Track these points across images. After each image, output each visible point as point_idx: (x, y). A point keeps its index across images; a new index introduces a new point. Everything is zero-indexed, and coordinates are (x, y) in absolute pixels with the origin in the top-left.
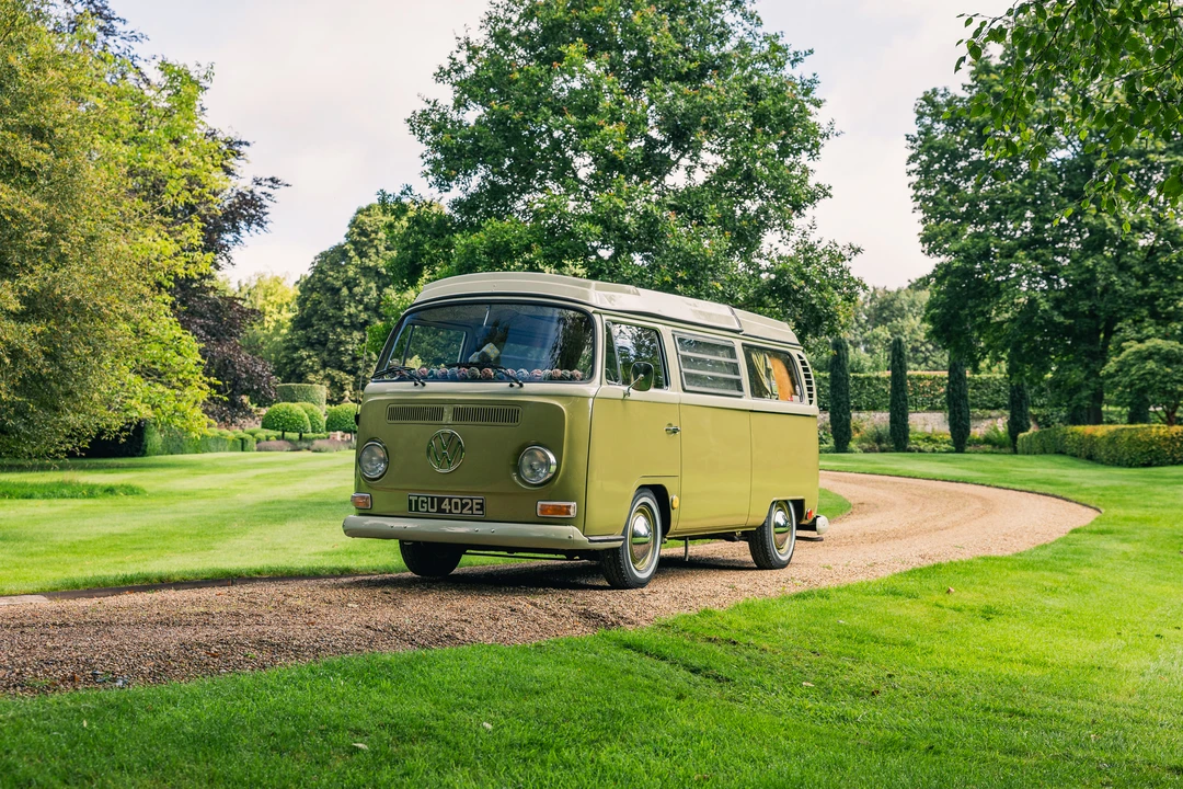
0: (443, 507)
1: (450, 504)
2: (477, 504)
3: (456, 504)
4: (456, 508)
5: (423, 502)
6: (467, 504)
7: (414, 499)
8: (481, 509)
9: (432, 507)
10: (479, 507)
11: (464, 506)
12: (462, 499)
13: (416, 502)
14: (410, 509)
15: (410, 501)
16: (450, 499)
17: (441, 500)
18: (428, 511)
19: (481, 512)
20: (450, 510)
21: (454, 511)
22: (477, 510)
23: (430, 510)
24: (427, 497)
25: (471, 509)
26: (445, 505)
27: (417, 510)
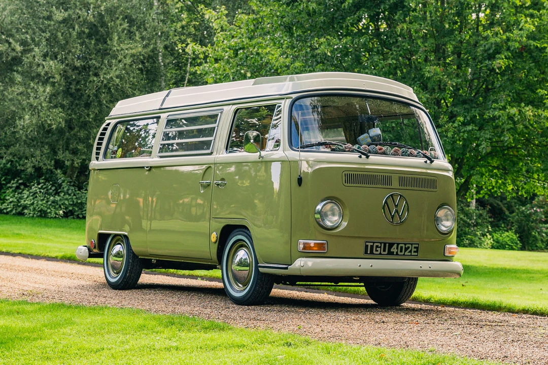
0: (392, 250)
1: (397, 248)
2: (415, 248)
3: (402, 247)
4: (401, 251)
5: (377, 247)
6: (409, 247)
7: (370, 244)
8: (417, 252)
9: (384, 251)
10: (415, 250)
11: (406, 249)
12: (405, 244)
13: (372, 247)
14: (366, 253)
15: (367, 246)
16: (398, 244)
17: (391, 245)
18: (380, 254)
19: (416, 254)
20: (397, 252)
21: (399, 253)
22: (414, 252)
23: (382, 253)
24: (381, 243)
25: (410, 252)
26: (394, 249)
27: (372, 253)
